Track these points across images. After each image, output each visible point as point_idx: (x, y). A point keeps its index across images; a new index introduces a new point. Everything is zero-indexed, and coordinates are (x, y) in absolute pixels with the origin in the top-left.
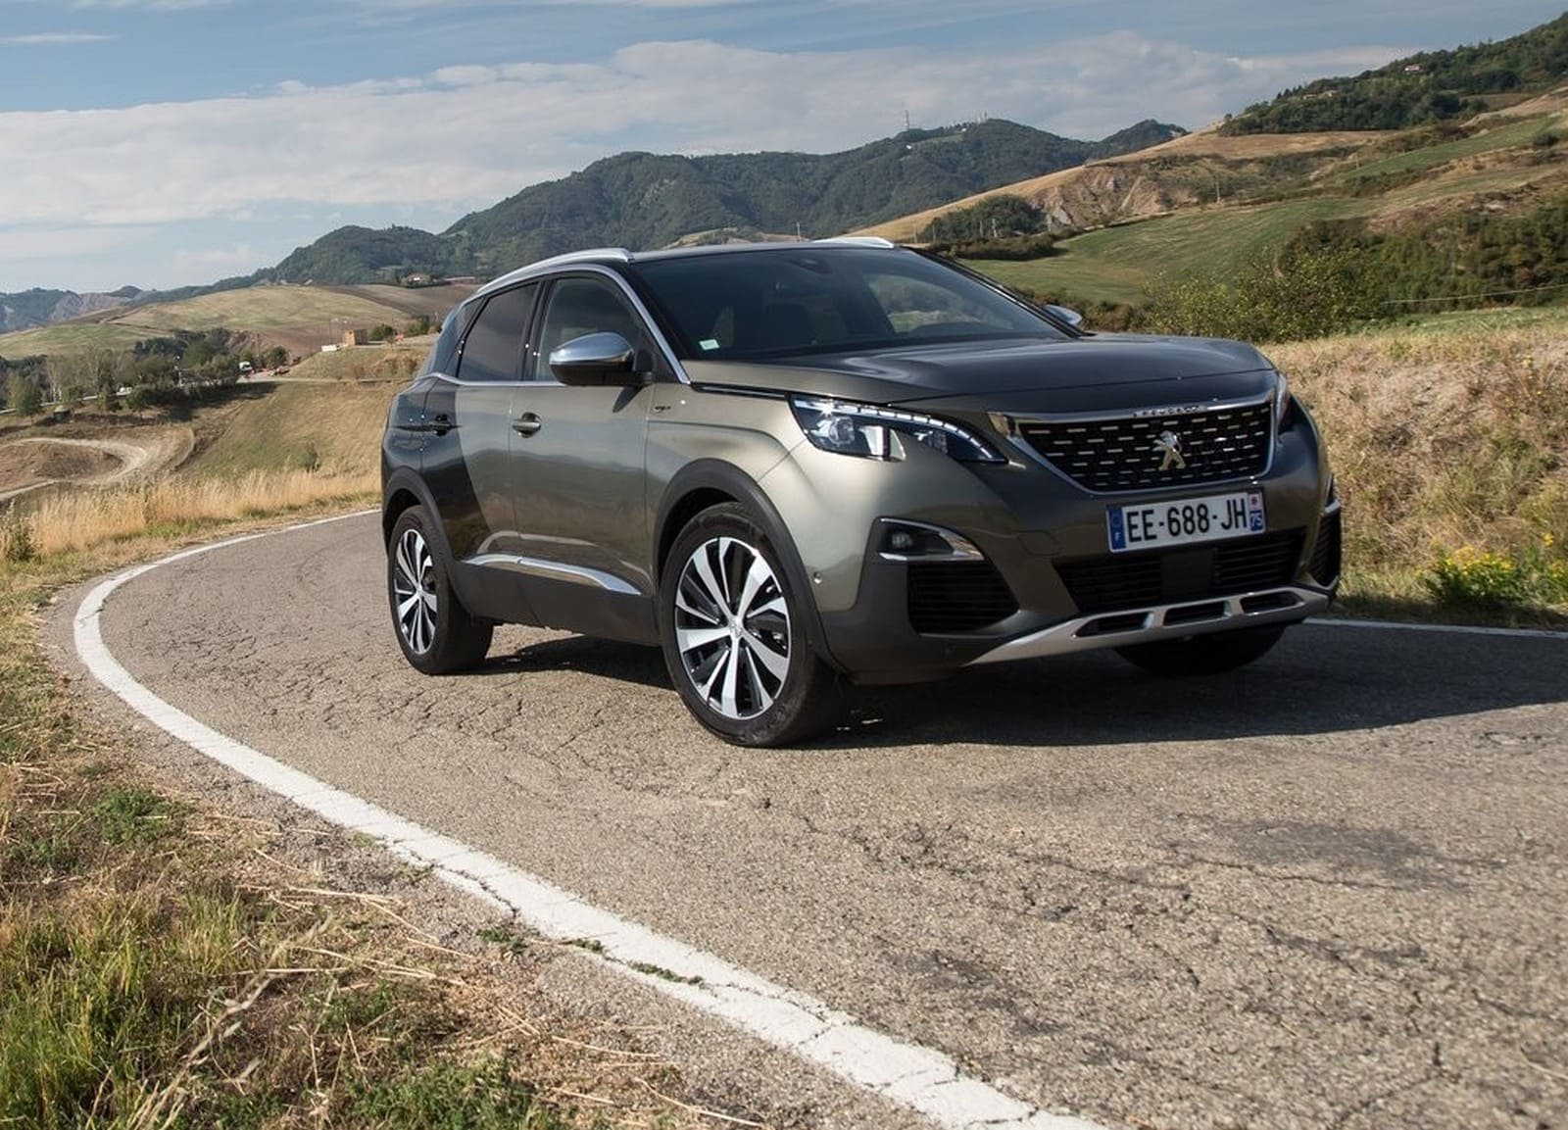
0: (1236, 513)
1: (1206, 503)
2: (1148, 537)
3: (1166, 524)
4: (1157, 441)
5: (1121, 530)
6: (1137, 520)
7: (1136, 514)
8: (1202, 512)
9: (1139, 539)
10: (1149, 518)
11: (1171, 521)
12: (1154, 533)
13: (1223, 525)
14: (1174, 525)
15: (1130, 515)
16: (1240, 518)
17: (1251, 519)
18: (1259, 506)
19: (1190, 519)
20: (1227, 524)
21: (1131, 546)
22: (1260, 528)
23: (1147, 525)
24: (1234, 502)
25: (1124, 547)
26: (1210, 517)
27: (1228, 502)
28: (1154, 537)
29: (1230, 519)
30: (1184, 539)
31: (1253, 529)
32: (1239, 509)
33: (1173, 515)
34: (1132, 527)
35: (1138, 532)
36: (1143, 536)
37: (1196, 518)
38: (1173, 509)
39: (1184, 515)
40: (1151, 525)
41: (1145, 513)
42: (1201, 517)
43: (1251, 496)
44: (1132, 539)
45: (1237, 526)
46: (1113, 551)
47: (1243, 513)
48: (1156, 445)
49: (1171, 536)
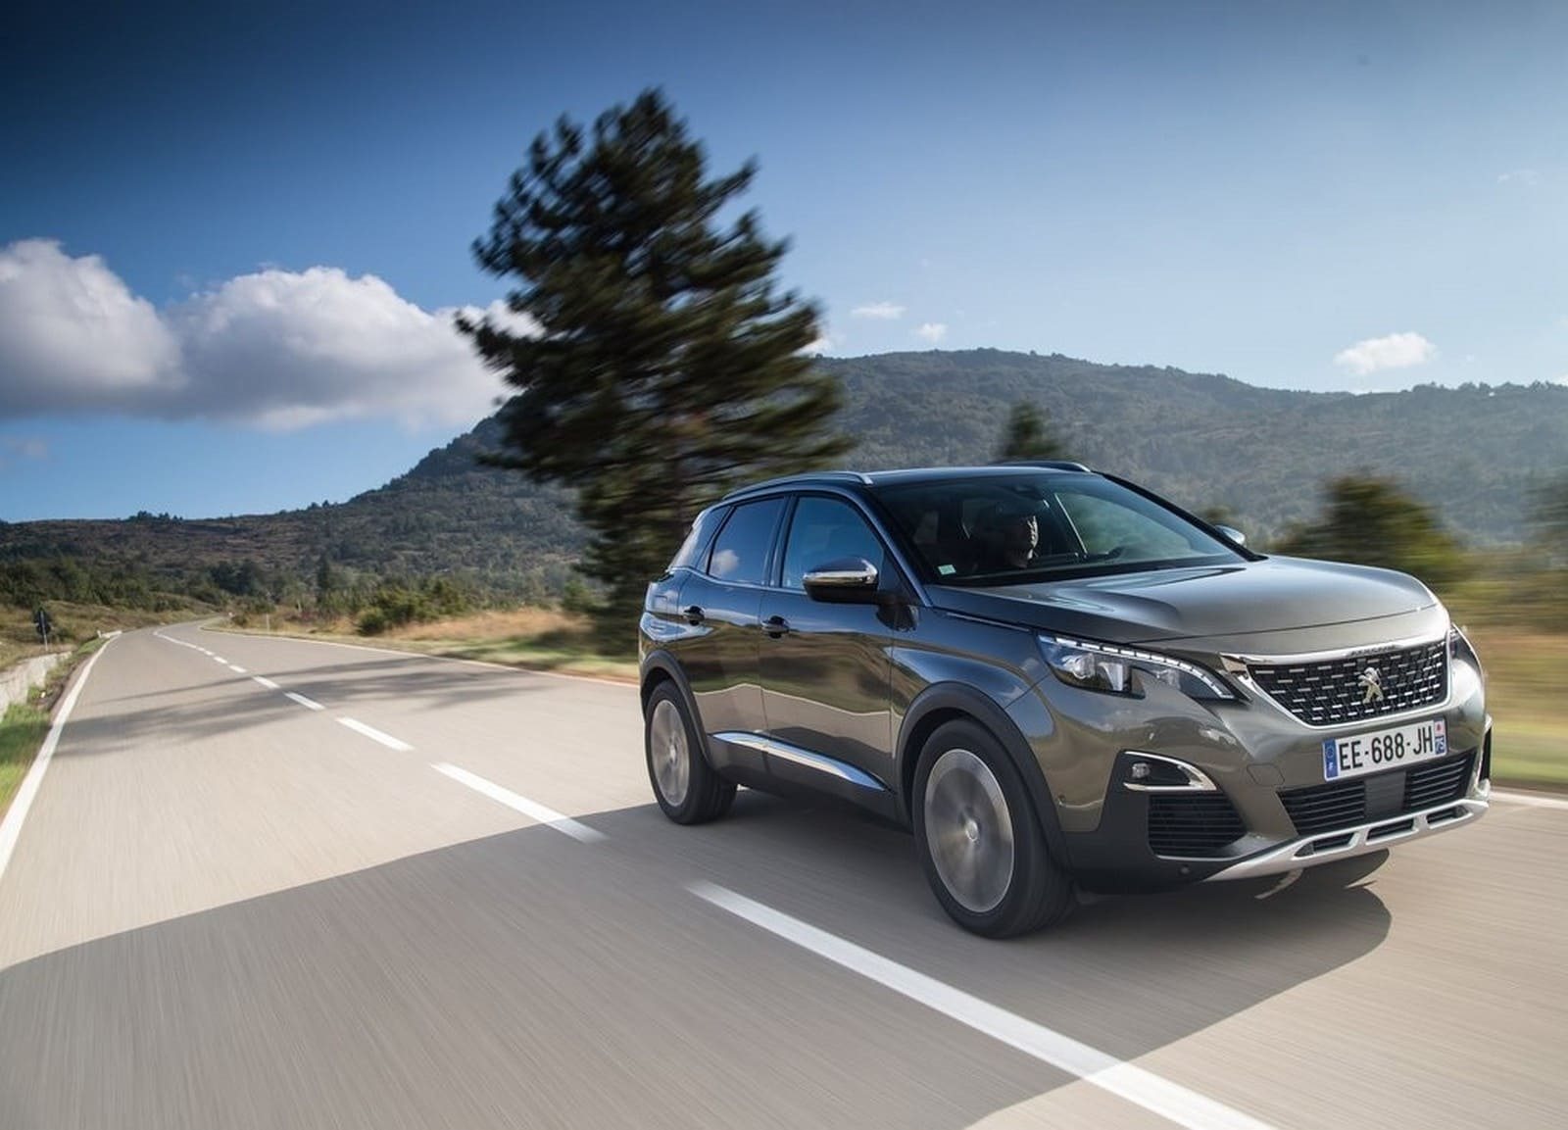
0: (1425, 739)
1: (1402, 732)
2: (1355, 766)
3: (1370, 753)
4: (1362, 677)
5: (1334, 760)
6: (1347, 751)
7: (1346, 745)
8: (1399, 740)
9: (1348, 767)
10: (1357, 748)
11: (1374, 749)
12: (1360, 761)
13: (1415, 750)
14: (1377, 753)
15: (1341, 746)
16: (1428, 744)
17: (1436, 744)
18: (1442, 732)
19: (1390, 747)
20: (1417, 749)
21: (1342, 775)
22: (1443, 751)
23: (1355, 755)
24: (1424, 729)
25: (1336, 775)
26: (1404, 744)
27: (1419, 730)
28: (1361, 765)
29: (1420, 745)
30: (1384, 765)
31: (1437, 753)
32: (1427, 736)
33: (1376, 744)
34: (1343, 757)
35: (1348, 762)
36: (1352, 766)
37: (1394, 746)
38: (1376, 739)
39: (1385, 744)
40: (1358, 754)
41: (1354, 744)
42: (1398, 745)
43: (1437, 724)
44: (1343, 768)
45: (1425, 751)
46: (1328, 780)
47: (1430, 739)
48: (1361, 681)
49: (1375, 764)
